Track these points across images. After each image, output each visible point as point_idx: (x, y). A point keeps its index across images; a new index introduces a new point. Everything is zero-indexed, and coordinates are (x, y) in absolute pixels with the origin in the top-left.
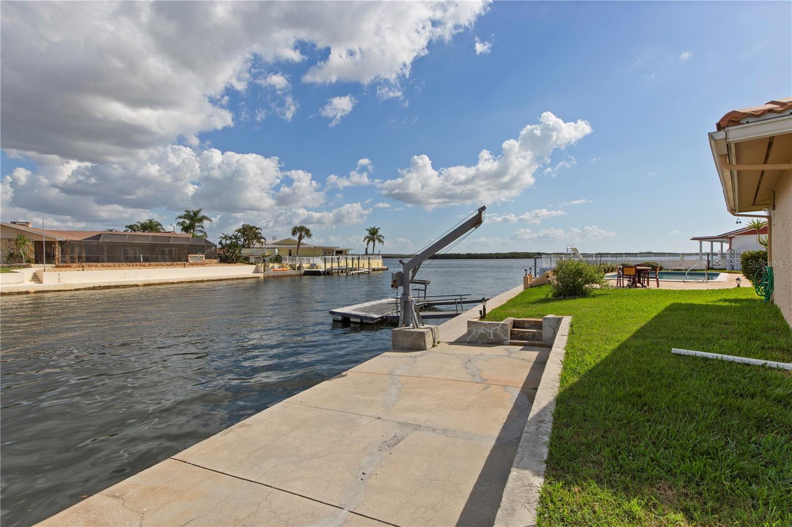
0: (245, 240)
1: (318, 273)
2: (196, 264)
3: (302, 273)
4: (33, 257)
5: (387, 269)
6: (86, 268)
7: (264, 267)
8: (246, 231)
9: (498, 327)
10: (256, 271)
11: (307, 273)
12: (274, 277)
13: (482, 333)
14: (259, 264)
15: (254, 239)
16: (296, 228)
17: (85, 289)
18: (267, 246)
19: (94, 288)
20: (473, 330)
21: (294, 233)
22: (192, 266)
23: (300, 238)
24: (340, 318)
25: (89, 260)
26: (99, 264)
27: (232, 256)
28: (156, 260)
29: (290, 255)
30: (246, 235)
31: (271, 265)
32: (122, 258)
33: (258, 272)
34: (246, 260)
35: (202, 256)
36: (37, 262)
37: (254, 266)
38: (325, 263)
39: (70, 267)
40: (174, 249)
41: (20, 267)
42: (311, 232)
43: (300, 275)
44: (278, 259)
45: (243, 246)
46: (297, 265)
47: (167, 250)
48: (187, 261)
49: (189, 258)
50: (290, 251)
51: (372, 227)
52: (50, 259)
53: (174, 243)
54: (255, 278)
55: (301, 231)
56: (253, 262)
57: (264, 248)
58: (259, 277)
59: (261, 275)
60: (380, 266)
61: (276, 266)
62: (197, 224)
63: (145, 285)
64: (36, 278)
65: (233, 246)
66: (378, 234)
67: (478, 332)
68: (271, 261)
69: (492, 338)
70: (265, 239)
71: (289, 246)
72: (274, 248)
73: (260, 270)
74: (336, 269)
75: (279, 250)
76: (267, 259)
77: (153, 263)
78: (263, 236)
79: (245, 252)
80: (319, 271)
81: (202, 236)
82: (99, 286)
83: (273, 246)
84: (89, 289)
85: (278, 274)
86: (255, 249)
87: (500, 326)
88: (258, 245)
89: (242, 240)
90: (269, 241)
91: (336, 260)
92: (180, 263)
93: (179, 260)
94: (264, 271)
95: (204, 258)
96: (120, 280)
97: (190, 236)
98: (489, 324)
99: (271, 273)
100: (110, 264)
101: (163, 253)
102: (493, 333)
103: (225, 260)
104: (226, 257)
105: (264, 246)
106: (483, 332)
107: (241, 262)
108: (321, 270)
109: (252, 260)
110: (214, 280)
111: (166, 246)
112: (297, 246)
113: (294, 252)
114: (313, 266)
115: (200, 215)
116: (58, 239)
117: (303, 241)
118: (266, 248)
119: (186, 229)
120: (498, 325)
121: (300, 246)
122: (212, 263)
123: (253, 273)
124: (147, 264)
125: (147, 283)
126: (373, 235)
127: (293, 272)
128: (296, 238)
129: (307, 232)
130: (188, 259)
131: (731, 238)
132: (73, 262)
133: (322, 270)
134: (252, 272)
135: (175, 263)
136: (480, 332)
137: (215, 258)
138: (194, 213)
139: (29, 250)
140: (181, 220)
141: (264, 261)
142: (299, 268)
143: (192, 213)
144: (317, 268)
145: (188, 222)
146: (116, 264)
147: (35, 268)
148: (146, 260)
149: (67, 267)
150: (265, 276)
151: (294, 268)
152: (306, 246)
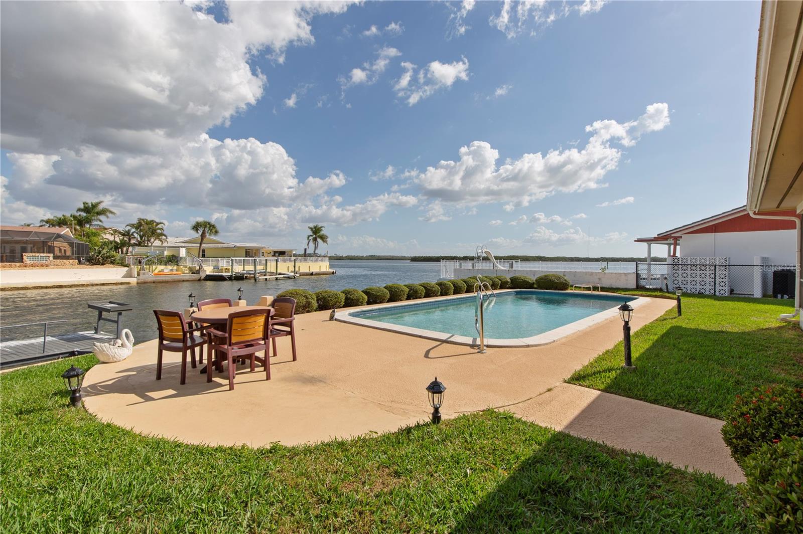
1: (221, 279)
3: (202, 278)
5: (336, 273)
7: (139, 270)
8: (142, 226)
10: (129, 275)
11: (209, 278)
12: (154, 282)
15: (152, 236)
16: (197, 224)
18: (169, 245)
21: (196, 230)
22: (25, 268)
23: (203, 235)
27: (97, 256)
30: (142, 231)
33: (131, 277)
35: (49, 255)
37: (127, 269)
38: (232, 266)
43: (200, 280)
46: (198, 269)
48: (20, 261)
49: (25, 258)
50: (203, 250)
54: (124, 283)
55: (205, 227)
57: (165, 247)
58: (129, 283)
59: (133, 281)
60: (323, 270)
66: (322, 233)
70: (166, 236)
73: (133, 275)
74: (250, 274)
78: (164, 232)
80: (223, 276)
83: (180, 245)
85: (162, 278)
86: (153, 248)
88: (156, 243)
94: (138, 275)
99: (147, 278)
105: (165, 244)
108: (226, 274)
109: (130, 261)
110: (47, 287)
112: (199, 245)
114: (217, 270)
115: (99, 209)
122: (65, 264)
126: (317, 234)
129: (213, 229)
130: (22, 259)
131: (676, 239)
133: (228, 274)
134: (122, 276)
142: (198, 272)
144: (221, 272)
150: (139, 281)
151: (193, 271)
152: (219, 245)
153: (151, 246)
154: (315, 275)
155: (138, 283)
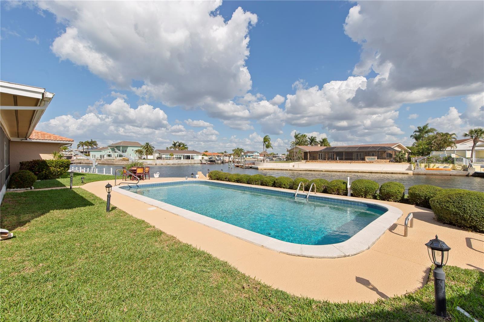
4: (303, 157)
7: (415, 166)
10: (410, 169)
11: (476, 175)
12: (425, 174)
17: (303, 170)
19: (306, 170)
35: (375, 157)
36: (303, 159)
37: (410, 164)
43: (467, 176)
59: (411, 172)
64: (294, 166)
73: (412, 168)
82: (308, 170)
84: (304, 170)
85: (432, 172)
86: (445, 151)
94: (414, 169)
95: (376, 159)
96: (318, 168)
99: (427, 171)
100: (324, 161)
130: (365, 159)
134: (406, 169)
150: (414, 173)
151: (465, 169)
153: (445, 150)
155: (413, 174)
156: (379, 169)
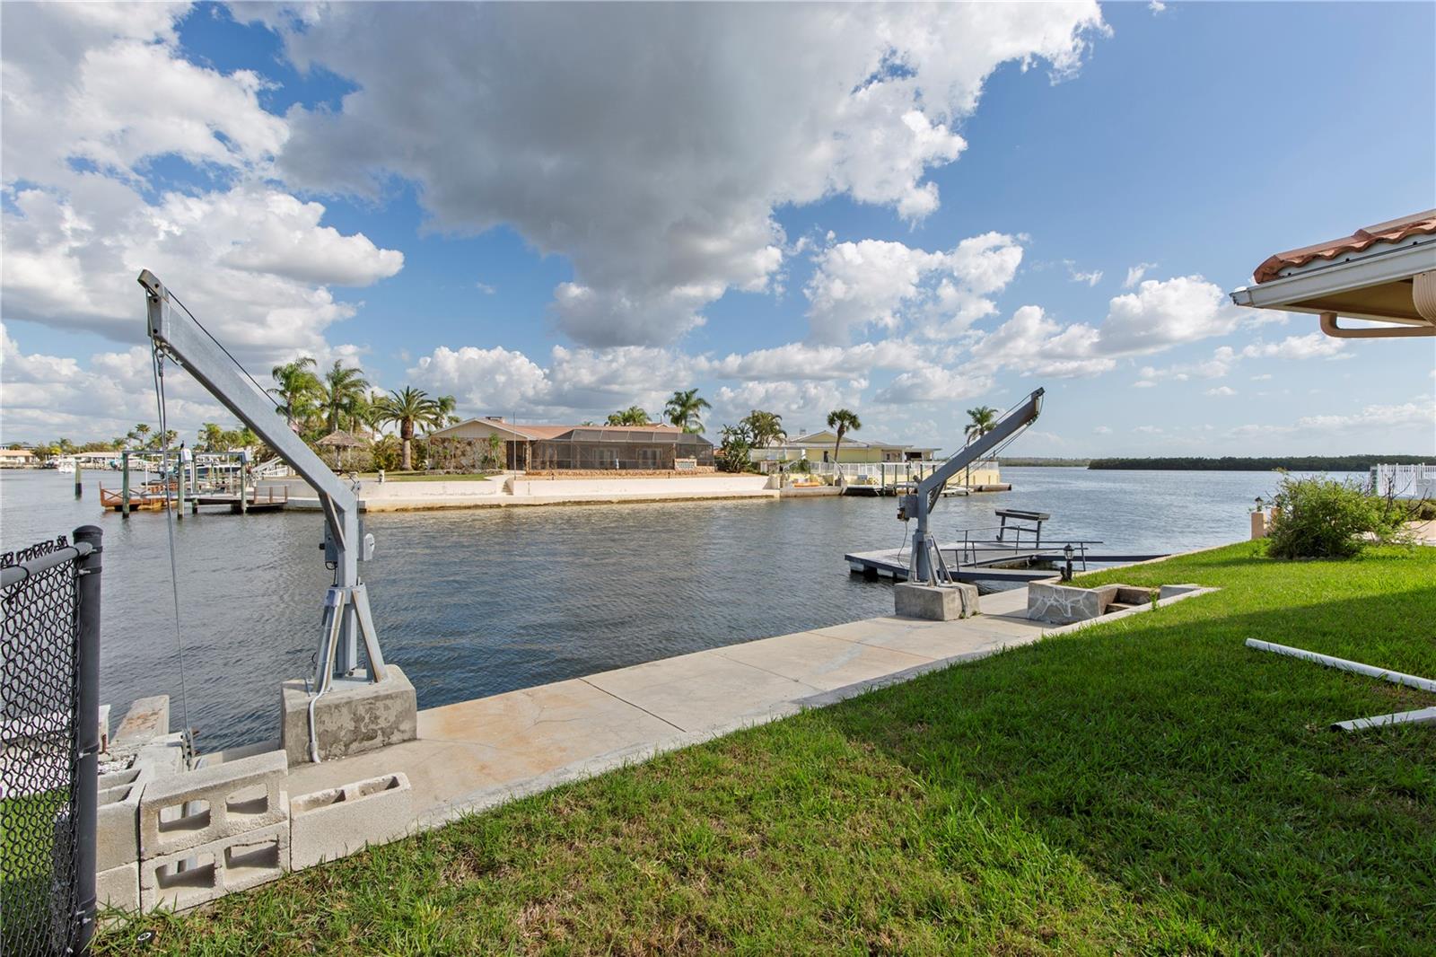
0: (756, 437)
1: (869, 493)
2: (685, 473)
3: (843, 492)
4: (505, 461)
5: (1010, 488)
6: (557, 476)
7: (782, 479)
8: (758, 421)
9: (1080, 598)
10: (769, 486)
11: (852, 492)
12: (796, 496)
13: (1052, 605)
14: (775, 475)
15: (767, 433)
16: (834, 414)
18: (788, 446)
19: (564, 504)
20: (1037, 600)
21: (831, 422)
23: (841, 432)
24: (861, 567)
25: (561, 465)
26: (570, 472)
27: (735, 461)
28: (635, 466)
29: (826, 460)
30: (757, 428)
31: (793, 476)
32: (597, 464)
33: (771, 488)
34: (755, 468)
35: (694, 461)
36: (509, 467)
37: (766, 478)
38: (883, 475)
39: (539, 474)
40: (658, 451)
41: (493, 474)
42: (860, 420)
43: (840, 494)
44: (803, 467)
45: (752, 445)
46: (836, 478)
47: (649, 451)
48: (673, 468)
49: (676, 464)
50: (826, 453)
51: (981, 408)
52: (521, 464)
53: (658, 441)
54: (767, 496)
55: (844, 419)
56: (766, 470)
57: (783, 448)
58: (772, 496)
59: (776, 493)
60: (994, 482)
61: (800, 477)
62: (691, 412)
63: (619, 502)
64: (508, 488)
65: (738, 445)
66: (992, 420)
67: (1045, 604)
68: (793, 469)
69: (1070, 615)
70: (786, 434)
71: (824, 445)
72: (800, 448)
73: (775, 486)
74: (903, 486)
75: (807, 451)
76: (786, 466)
77: (631, 471)
78: (783, 428)
79: (754, 455)
80: (872, 490)
81: (695, 431)
83: (799, 445)
85: (802, 491)
86: (769, 450)
87: (1084, 595)
88: (775, 443)
89: (752, 434)
90: (793, 435)
91: (905, 469)
92: (663, 471)
93: (664, 467)
95: (696, 465)
97: (679, 430)
98: (1066, 590)
99: (791, 490)
100: (582, 471)
101: (645, 457)
102: (1072, 607)
103: (725, 467)
104: (726, 462)
105: (783, 445)
106: (1055, 603)
107: (748, 471)
108: (875, 487)
109: (764, 468)
111: (649, 446)
112: (835, 445)
113: (831, 455)
114: (862, 479)
115: (694, 399)
116: (529, 439)
117: (846, 435)
118: (788, 448)
119: (676, 420)
120: (1080, 593)
121: (841, 445)
122: (706, 472)
123: (765, 488)
124: (624, 472)
125: (623, 499)
126: (982, 422)
127: (827, 489)
128: (834, 431)
129: (854, 421)
130: (674, 465)
132: (543, 468)
133: (877, 487)
134: (763, 487)
135: (658, 471)
136: (1049, 604)
137: (711, 465)
138: (687, 396)
139: (500, 453)
140: (670, 407)
141: (781, 469)
142: (838, 483)
143: (684, 395)
144: (869, 482)
145: (679, 409)
146: (589, 471)
147: (508, 475)
148: (623, 466)
149: (537, 474)
151: (830, 482)
152: (851, 445)
154: (986, 490)
156: (723, 490)
